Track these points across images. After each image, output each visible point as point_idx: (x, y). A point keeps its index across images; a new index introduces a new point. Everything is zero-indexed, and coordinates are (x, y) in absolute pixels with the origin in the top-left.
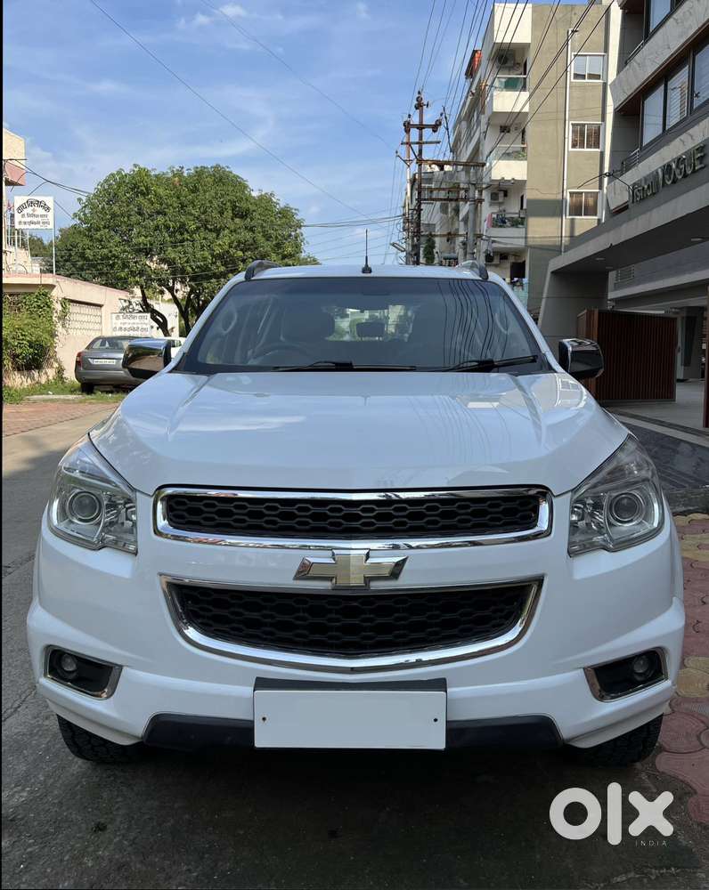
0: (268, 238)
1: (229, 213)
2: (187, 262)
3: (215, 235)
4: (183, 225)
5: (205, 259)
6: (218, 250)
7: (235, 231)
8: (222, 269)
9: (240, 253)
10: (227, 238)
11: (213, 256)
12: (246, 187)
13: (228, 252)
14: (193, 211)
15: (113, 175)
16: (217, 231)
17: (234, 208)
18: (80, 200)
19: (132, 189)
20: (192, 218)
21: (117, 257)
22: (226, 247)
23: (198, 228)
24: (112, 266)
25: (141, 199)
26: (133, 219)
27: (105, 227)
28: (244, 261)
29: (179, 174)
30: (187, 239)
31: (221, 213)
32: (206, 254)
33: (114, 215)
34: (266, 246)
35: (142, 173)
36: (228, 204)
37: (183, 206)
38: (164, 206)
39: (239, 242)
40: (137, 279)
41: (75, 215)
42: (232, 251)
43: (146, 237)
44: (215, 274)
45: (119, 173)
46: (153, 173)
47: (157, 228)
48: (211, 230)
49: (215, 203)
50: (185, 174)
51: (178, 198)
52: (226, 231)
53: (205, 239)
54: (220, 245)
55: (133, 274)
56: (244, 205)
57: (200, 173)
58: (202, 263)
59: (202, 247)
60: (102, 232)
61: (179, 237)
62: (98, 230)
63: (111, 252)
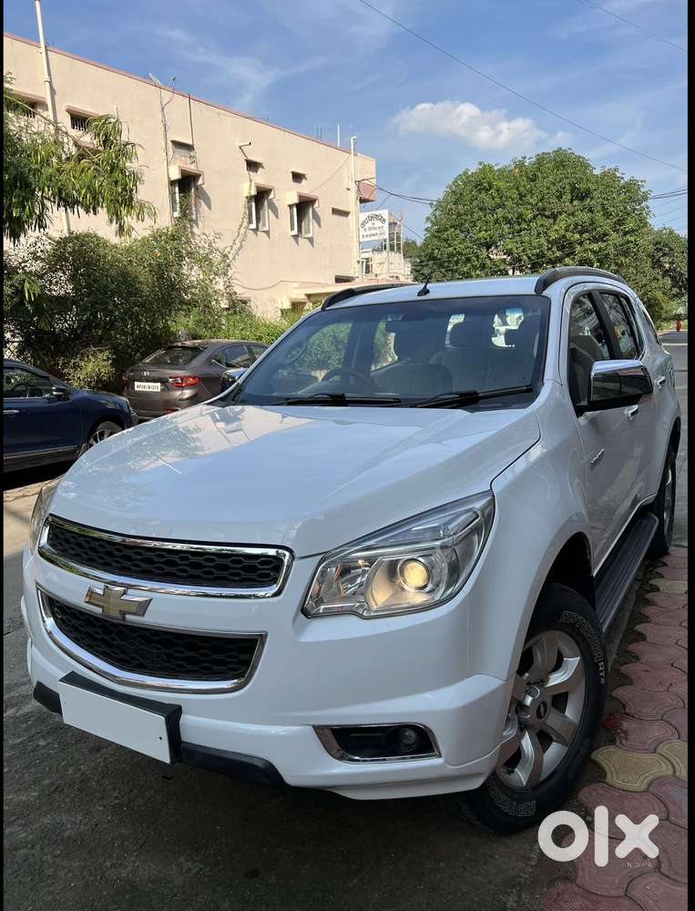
0: (607, 215)
1: (567, 197)
2: (524, 251)
3: (551, 221)
4: (520, 216)
5: (540, 246)
6: (554, 236)
7: (573, 214)
8: (558, 254)
9: (577, 236)
10: (564, 222)
11: (548, 241)
12: (587, 166)
13: (564, 236)
14: (531, 201)
15: (460, 175)
16: (554, 217)
17: (573, 189)
18: (431, 204)
19: (476, 187)
20: (530, 207)
21: (460, 254)
22: (562, 232)
23: (535, 217)
24: (457, 263)
25: (483, 195)
26: (476, 216)
27: (451, 227)
28: (581, 244)
29: (520, 165)
30: (525, 229)
31: (559, 198)
32: (543, 240)
33: (459, 215)
34: (604, 225)
35: (486, 170)
36: (568, 187)
37: (521, 196)
38: (503, 198)
39: (577, 225)
40: (478, 272)
41: (428, 219)
42: (569, 235)
43: (486, 231)
44: (550, 259)
45: (465, 173)
46: (496, 168)
47: (497, 221)
48: (548, 217)
49: (553, 189)
50: (526, 164)
51: (517, 189)
52: (564, 215)
53: (542, 226)
54: (556, 230)
55: (475, 268)
56: (582, 186)
57: (540, 160)
58: (538, 251)
59: (539, 234)
60: (449, 232)
61: (517, 227)
62: (446, 230)
63: (455, 249)
